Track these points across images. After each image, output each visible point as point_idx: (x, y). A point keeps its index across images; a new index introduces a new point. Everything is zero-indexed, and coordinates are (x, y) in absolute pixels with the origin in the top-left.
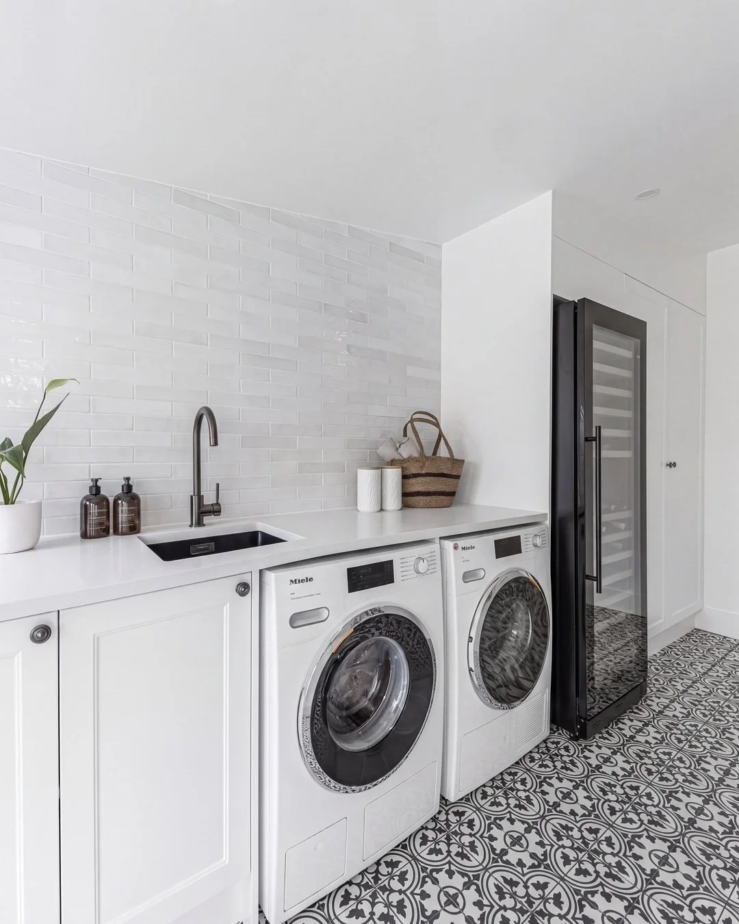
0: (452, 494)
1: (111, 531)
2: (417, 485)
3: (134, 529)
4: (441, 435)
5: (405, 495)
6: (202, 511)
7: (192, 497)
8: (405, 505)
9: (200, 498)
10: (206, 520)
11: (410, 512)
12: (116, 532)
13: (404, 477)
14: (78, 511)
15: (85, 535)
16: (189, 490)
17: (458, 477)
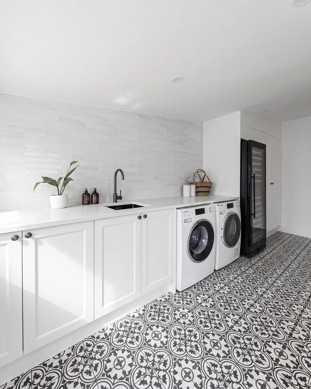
0: (209, 192)
1: (91, 203)
2: (199, 189)
3: (97, 202)
4: (205, 175)
5: (196, 192)
6: (117, 198)
7: (114, 194)
8: (196, 195)
9: (116, 194)
10: (118, 200)
11: (198, 197)
12: (92, 203)
13: (196, 187)
14: (81, 198)
15: (83, 204)
16: (113, 192)
17: (211, 187)
